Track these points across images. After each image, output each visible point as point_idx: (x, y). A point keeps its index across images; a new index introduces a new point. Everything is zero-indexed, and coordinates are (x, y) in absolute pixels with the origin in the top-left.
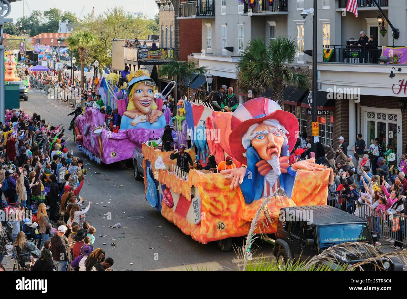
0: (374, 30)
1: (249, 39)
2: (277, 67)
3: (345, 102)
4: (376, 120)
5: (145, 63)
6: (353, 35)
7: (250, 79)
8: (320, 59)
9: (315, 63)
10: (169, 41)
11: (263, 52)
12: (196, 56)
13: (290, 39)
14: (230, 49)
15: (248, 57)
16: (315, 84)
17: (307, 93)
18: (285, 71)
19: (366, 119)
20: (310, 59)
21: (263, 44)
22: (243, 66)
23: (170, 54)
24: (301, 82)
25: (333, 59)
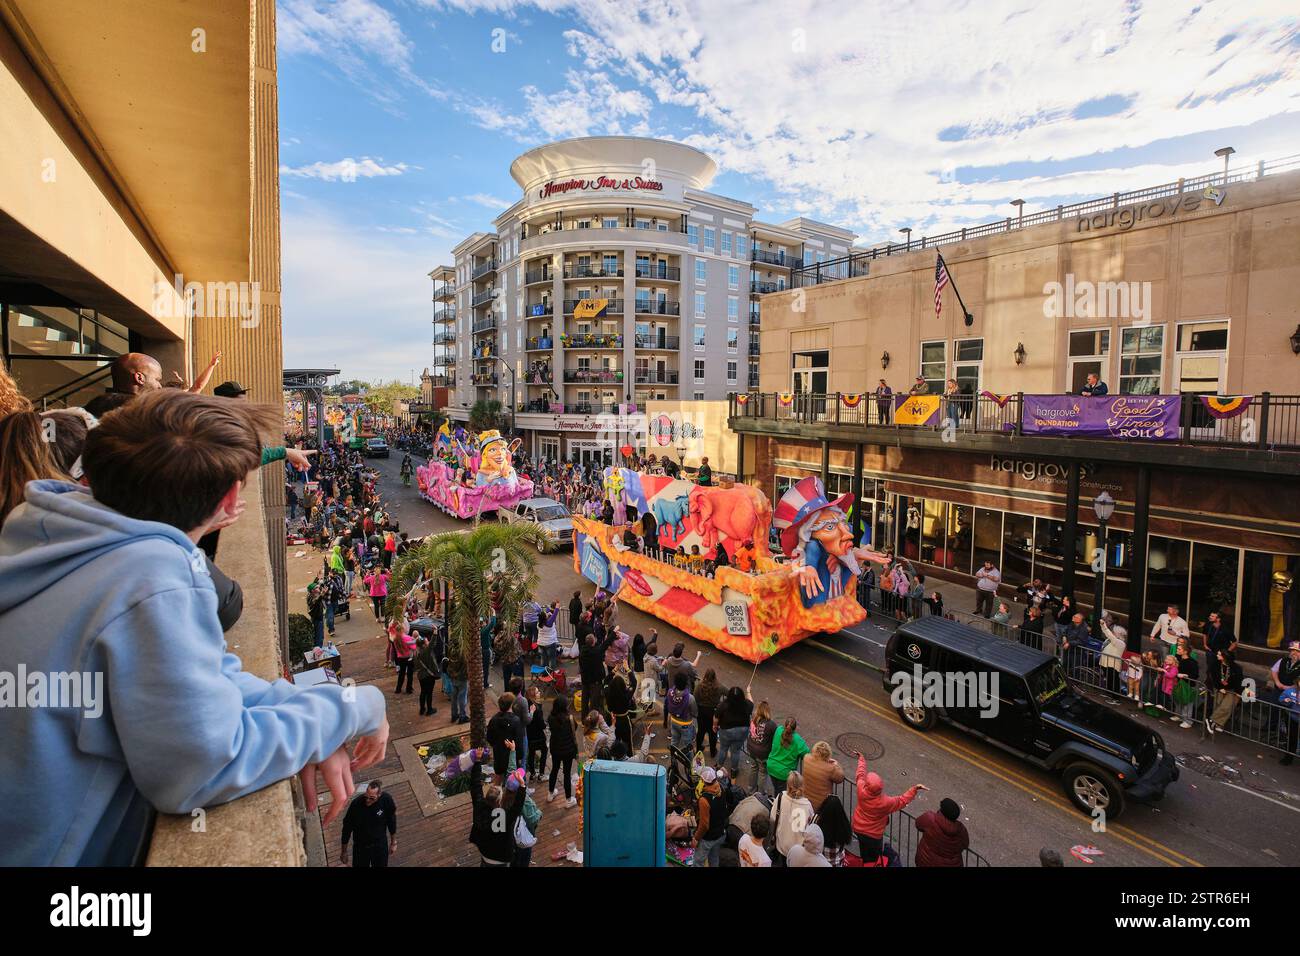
0: (545, 395)
1: (476, 399)
2: (492, 415)
3: (530, 431)
4: (552, 443)
5: (414, 413)
6: (534, 397)
7: (477, 421)
8: (516, 410)
9: (513, 413)
10: (429, 400)
11: (483, 407)
12: (445, 409)
13: (499, 399)
14: (465, 405)
15: (475, 409)
16: (514, 424)
17: (509, 429)
18: (497, 417)
19: (541, 442)
20: (511, 410)
21: (483, 402)
22: (473, 415)
23: (429, 407)
24: (506, 423)
25: (523, 410)
